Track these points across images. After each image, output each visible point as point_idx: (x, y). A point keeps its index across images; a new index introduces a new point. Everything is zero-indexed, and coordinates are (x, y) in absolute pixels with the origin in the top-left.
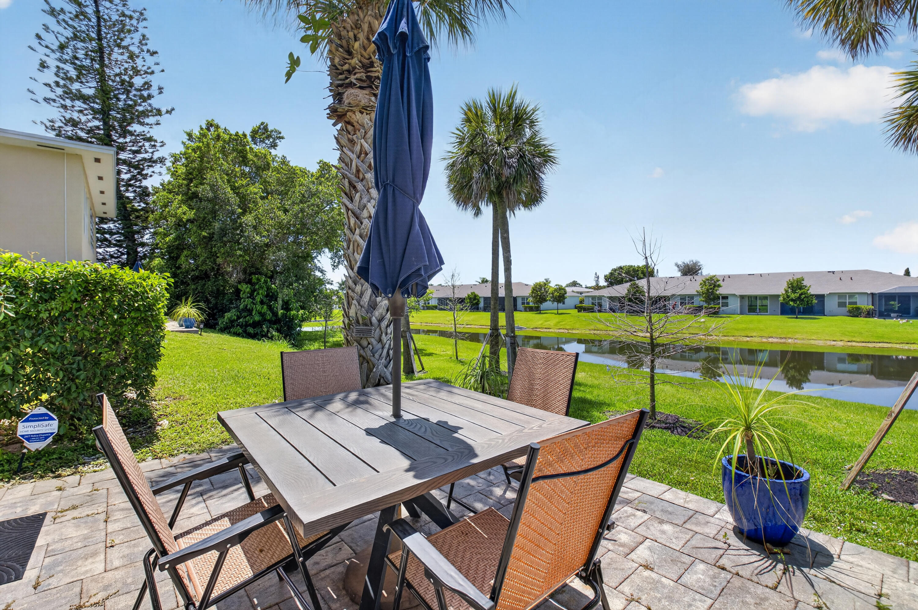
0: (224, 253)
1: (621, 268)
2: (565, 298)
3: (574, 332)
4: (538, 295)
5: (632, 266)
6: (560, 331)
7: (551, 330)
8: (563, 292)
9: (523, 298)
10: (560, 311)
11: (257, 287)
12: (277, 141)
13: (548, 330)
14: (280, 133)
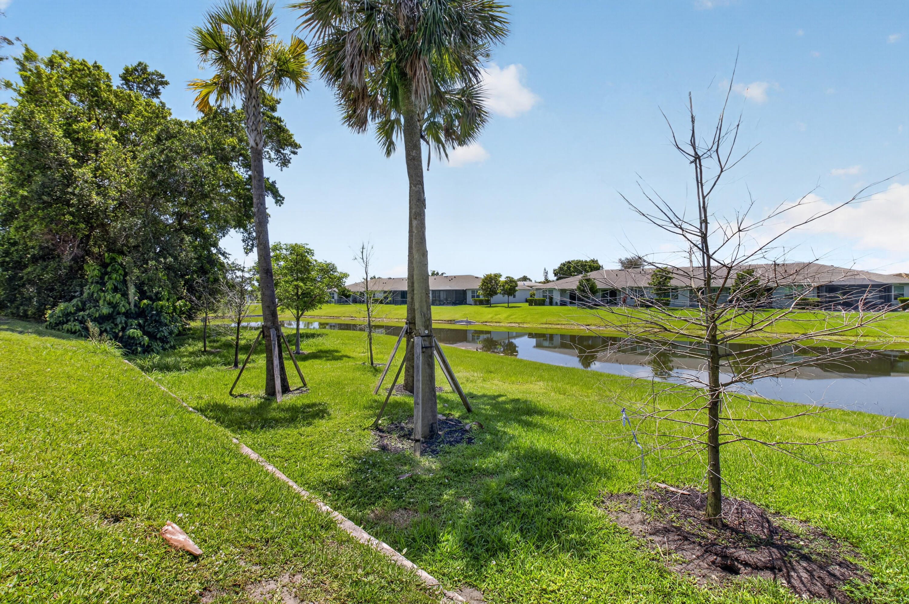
0: (43, 219)
1: (569, 262)
2: (515, 291)
3: (525, 325)
4: (488, 288)
5: (580, 261)
6: (511, 325)
7: (501, 324)
8: (514, 284)
9: (473, 291)
10: (510, 305)
11: (109, 269)
12: (160, 87)
13: (498, 324)
14: (163, 77)
